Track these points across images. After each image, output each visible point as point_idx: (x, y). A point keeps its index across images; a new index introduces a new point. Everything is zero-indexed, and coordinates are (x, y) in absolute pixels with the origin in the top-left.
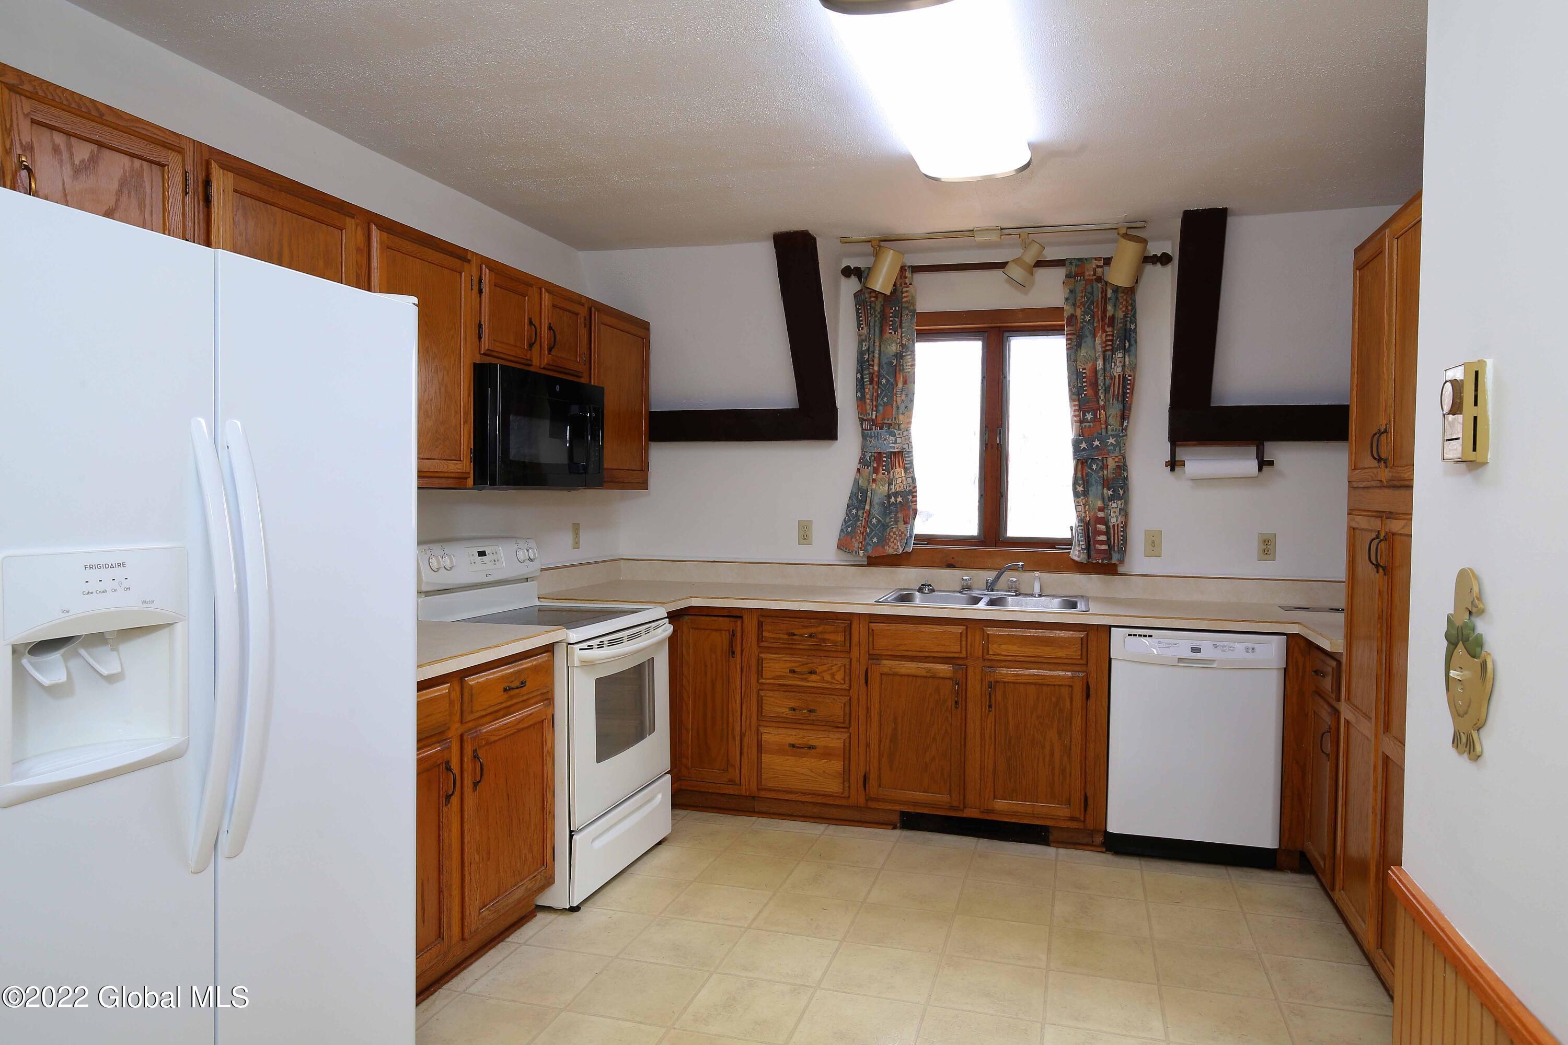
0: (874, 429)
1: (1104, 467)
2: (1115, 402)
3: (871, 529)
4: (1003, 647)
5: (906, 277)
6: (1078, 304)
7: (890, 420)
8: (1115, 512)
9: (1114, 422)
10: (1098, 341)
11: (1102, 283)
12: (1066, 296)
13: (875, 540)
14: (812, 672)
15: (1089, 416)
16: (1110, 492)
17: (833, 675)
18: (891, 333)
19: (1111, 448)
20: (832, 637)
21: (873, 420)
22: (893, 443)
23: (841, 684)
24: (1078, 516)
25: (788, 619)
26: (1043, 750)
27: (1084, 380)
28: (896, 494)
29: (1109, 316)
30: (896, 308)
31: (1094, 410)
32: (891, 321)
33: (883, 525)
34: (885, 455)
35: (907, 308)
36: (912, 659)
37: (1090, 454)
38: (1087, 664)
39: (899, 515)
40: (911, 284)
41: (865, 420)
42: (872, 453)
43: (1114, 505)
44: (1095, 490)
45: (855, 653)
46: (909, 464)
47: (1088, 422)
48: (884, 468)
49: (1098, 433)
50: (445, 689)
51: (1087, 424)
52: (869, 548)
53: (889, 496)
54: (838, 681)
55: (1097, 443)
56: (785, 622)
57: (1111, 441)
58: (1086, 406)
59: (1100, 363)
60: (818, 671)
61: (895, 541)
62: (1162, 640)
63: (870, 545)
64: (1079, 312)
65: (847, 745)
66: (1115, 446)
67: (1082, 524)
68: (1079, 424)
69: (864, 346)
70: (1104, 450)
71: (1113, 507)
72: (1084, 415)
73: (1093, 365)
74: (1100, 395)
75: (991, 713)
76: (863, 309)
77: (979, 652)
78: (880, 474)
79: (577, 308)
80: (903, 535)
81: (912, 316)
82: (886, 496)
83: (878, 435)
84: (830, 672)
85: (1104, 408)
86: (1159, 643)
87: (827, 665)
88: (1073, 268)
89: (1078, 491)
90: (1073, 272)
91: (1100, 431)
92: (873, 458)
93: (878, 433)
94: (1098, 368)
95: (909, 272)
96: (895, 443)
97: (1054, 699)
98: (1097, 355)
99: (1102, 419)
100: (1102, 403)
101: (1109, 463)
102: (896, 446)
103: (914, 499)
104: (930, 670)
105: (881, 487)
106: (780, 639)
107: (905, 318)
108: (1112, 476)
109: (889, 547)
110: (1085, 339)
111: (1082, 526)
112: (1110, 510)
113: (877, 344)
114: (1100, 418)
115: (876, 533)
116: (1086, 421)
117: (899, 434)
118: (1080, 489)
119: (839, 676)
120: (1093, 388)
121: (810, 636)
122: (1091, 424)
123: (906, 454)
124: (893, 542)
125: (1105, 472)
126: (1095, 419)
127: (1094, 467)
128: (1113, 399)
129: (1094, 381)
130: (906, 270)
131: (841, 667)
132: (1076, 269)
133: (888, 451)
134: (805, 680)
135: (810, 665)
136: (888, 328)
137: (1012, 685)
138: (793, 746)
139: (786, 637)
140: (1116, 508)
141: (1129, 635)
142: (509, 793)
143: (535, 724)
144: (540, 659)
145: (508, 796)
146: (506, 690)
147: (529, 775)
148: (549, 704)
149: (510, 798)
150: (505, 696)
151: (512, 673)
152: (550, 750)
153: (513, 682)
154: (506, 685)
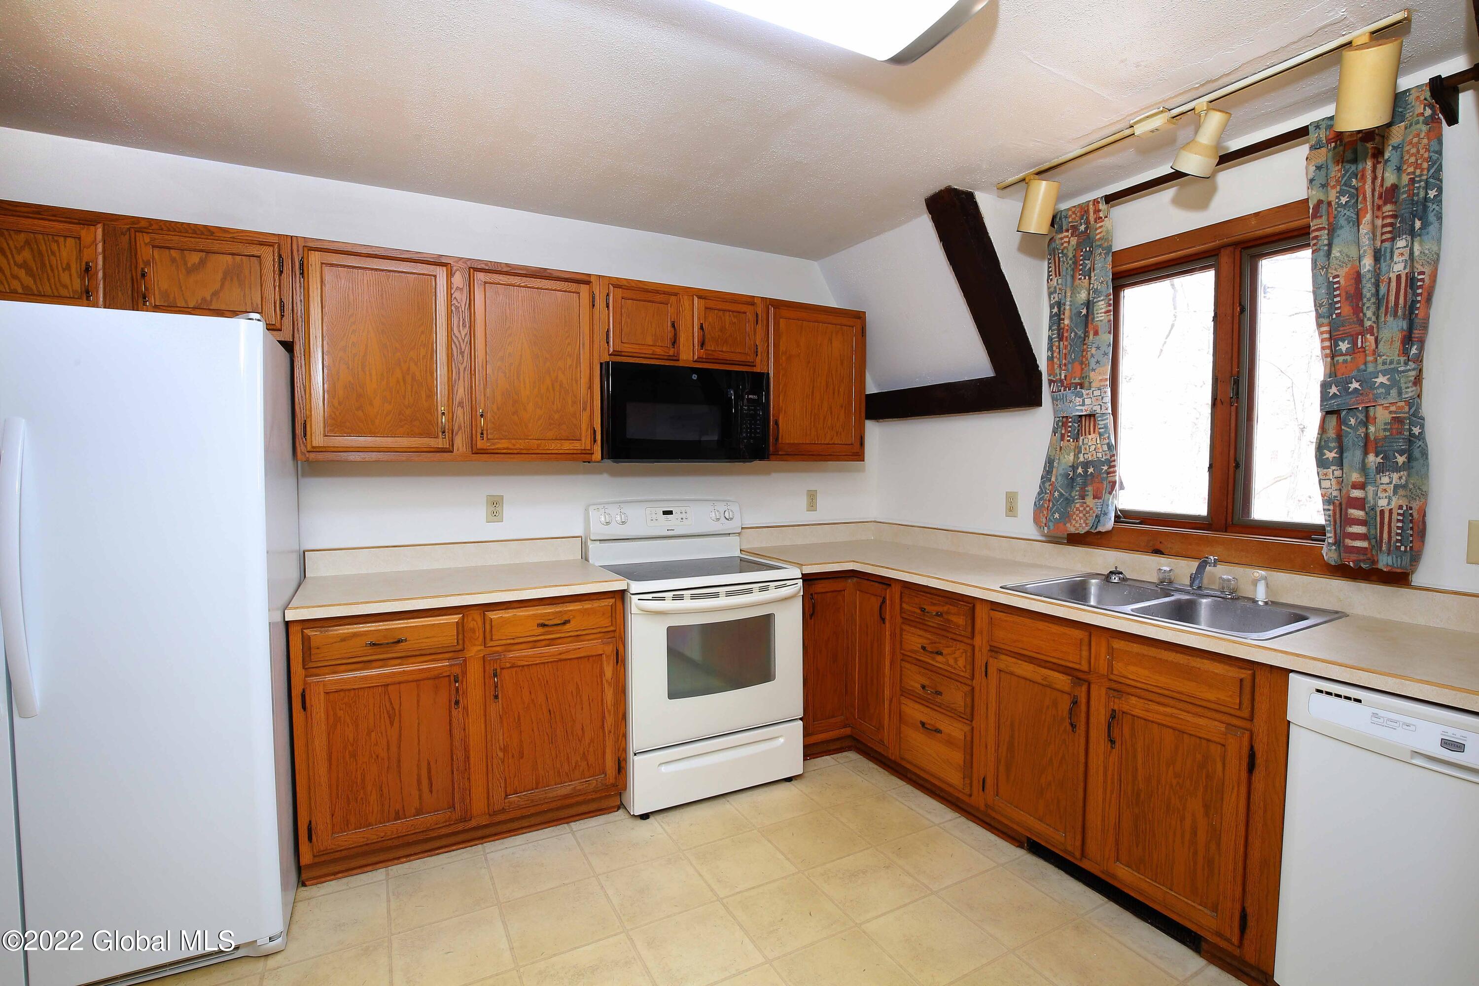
0: (1062, 390)
1: (1367, 421)
2: (1390, 319)
3: (1053, 503)
4: (1132, 668)
5: (1099, 211)
6: (1332, 183)
7: (1077, 379)
8: (1385, 490)
9: (1390, 350)
10: (1365, 229)
11: (1376, 141)
12: (1310, 176)
13: (1057, 516)
14: (939, 653)
15: (1344, 346)
16: (1379, 460)
17: (956, 660)
18: (1080, 279)
19: (1382, 390)
20: (954, 619)
21: (1061, 381)
22: (1080, 405)
23: (963, 671)
24: (1323, 496)
25: (922, 593)
26: (1181, 821)
27: (1335, 293)
28: (1086, 465)
29: (1387, 187)
30: (1086, 249)
31: (1352, 336)
32: (1081, 265)
33: (1067, 499)
34: (1070, 420)
35: (1100, 246)
36: (1031, 660)
37: (1343, 402)
38: (1251, 719)
39: (1089, 488)
40: (1106, 217)
41: (1054, 382)
42: (1058, 417)
43: (1385, 480)
44: (1354, 456)
45: (978, 641)
46: (1103, 428)
47: (1342, 355)
48: (1069, 434)
49: (1359, 371)
50: (455, 619)
51: (1341, 359)
52: (1051, 524)
53: (1074, 468)
54: (960, 667)
55: (1355, 385)
56: (919, 596)
57: (1381, 379)
58: (1339, 331)
59: (1367, 263)
60: (944, 652)
61: (1078, 518)
62: (1381, 713)
63: (1052, 521)
64: (1332, 195)
65: (969, 738)
66: (1388, 388)
67: (1331, 507)
68: (1329, 359)
69: (1052, 299)
70: (1367, 395)
71: (1382, 482)
72: (1337, 345)
73: (1353, 267)
74: (1365, 311)
75: (1114, 750)
76: (1052, 259)
77: (1103, 668)
78: (1066, 441)
79: (743, 308)
80: (1091, 512)
81: (1107, 254)
82: (1070, 466)
83: (1063, 397)
84: (953, 656)
85: (1371, 331)
86: (1375, 715)
87: (951, 649)
88: (1321, 133)
89: (1328, 458)
90: (1324, 139)
91: (1363, 367)
92: (1060, 424)
93: (1063, 395)
94: (1362, 272)
95: (1103, 203)
96: (1083, 404)
97: (1199, 757)
98: (1361, 252)
99: (1367, 348)
100: (1368, 324)
101: (1378, 415)
102: (1083, 408)
103: (1112, 470)
104: (1046, 678)
105: (1066, 456)
106: (914, 612)
107: (1098, 258)
108: (1382, 434)
109: (1071, 525)
110: (1339, 232)
111: (1329, 510)
112: (1378, 486)
113: (1069, 294)
114: (1362, 347)
115: (1058, 508)
116: (1339, 353)
117: (1088, 394)
118: (1330, 455)
119: (961, 662)
120: (1352, 301)
121: (937, 615)
122: (1349, 358)
123: (1100, 417)
124: (1075, 519)
125: (1372, 429)
126: (1354, 350)
127: (1353, 421)
128: (1386, 315)
129: (1352, 292)
130: (1098, 202)
131: (963, 653)
132: (1328, 133)
133: (1074, 414)
134: (934, 659)
135: (937, 645)
136: (1078, 274)
137: (1143, 721)
138: (923, 724)
139: (918, 611)
140: (1388, 484)
141: (1319, 691)
142: (551, 709)
143: (588, 657)
144: (596, 604)
145: (550, 711)
146: (543, 625)
147: (580, 697)
148: (609, 643)
149: (552, 713)
150: (541, 630)
151: (552, 612)
152: (610, 680)
153: (551, 620)
154: (542, 621)
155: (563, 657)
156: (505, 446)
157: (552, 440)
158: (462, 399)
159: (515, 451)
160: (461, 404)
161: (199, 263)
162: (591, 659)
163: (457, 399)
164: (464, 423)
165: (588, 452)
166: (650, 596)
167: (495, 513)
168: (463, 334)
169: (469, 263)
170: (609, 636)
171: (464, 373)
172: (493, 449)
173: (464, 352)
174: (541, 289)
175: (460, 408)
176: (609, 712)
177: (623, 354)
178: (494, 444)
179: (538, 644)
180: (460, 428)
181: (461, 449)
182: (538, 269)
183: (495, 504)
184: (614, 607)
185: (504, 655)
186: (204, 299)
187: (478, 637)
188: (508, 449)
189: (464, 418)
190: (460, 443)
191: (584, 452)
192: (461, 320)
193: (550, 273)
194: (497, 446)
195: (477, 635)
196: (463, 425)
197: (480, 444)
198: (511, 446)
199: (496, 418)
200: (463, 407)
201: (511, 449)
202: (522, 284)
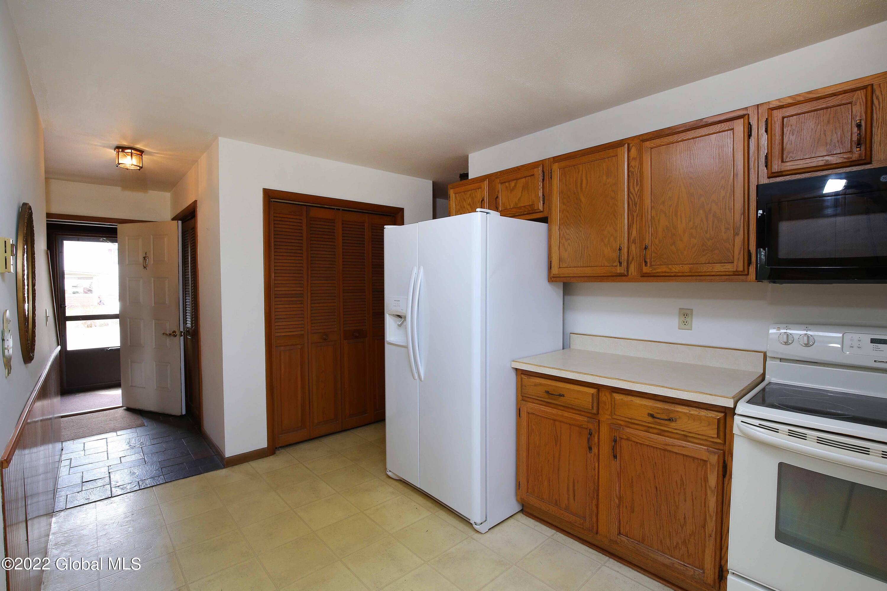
50: (592, 391)
142: (658, 487)
143: (694, 458)
144: (703, 413)
145: (656, 488)
146: (652, 416)
147: (684, 489)
148: (715, 453)
149: (658, 490)
150: (650, 419)
151: (661, 408)
152: (713, 488)
153: (659, 413)
154: (652, 413)
155: (669, 448)
156: (664, 270)
157: (705, 263)
158: (635, 237)
159: (672, 274)
160: (634, 242)
161: (514, 186)
162: (696, 461)
163: (632, 238)
164: (636, 255)
165: (741, 273)
166: (757, 422)
167: (685, 322)
168: (636, 190)
169: (641, 138)
170: (717, 447)
171: (637, 218)
172: (654, 273)
173: (637, 203)
174: (696, 138)
175: (633, 244)
176: (710, 516)
177: (784, 173)
178: (655, 269)
179: (651, 430)
180: (633, 259)
181: (633, 274)
182: (695, 122)
183: (685, 315)
184: (722, 422)
185: (623, 428)
186: (516, 203)
187: (608, 409)
188: (665, 272)
189: (636, 251)
190: (633, 269)
191: (736, 273)
192: (635, 180)
193: (706, 121)
194: (657, 271)
195: (607, 407)
196: (635, 256)
197: (645, 270)
198: (668, 270)
199: (658, 249)
200: (635, 243)
201: (668, 273)
202: (680, 140)
